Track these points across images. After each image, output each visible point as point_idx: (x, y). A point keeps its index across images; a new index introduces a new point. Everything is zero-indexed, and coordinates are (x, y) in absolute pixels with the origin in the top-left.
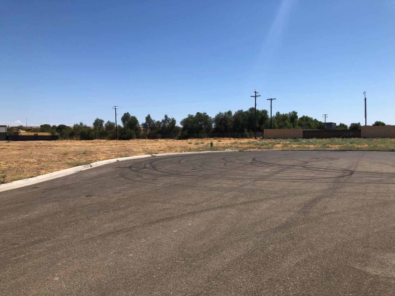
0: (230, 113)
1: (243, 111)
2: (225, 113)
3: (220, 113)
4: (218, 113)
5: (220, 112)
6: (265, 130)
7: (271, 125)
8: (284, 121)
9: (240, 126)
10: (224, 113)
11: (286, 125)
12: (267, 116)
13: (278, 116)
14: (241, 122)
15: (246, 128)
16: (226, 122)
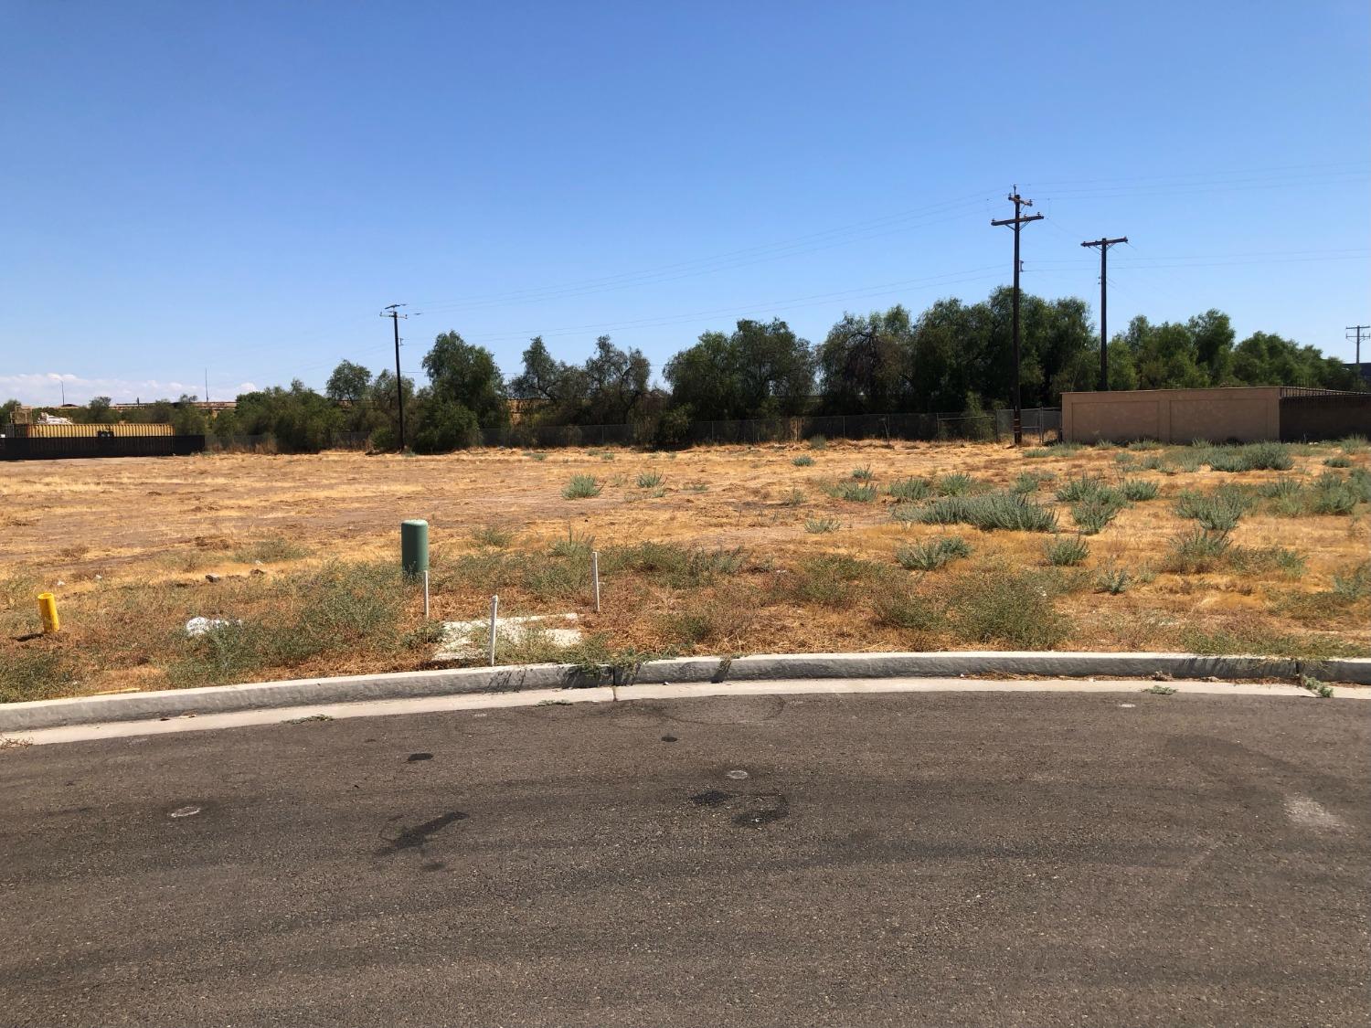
0: (897, 318)
1: (962, 308)
2: (874, 321)
3: (850, 321)
4: (840, 320)
5: (849, 314)
6: (1069, 399)
7: (1103, 375)
8: (1172, 354)
9: (944, 380)
10: (868, 320)
11: (1176, 373)
12: (1083, 328)
13: (1139, 336)
14: (948, 361)
15: (974, 391)
16: (879, 359)
